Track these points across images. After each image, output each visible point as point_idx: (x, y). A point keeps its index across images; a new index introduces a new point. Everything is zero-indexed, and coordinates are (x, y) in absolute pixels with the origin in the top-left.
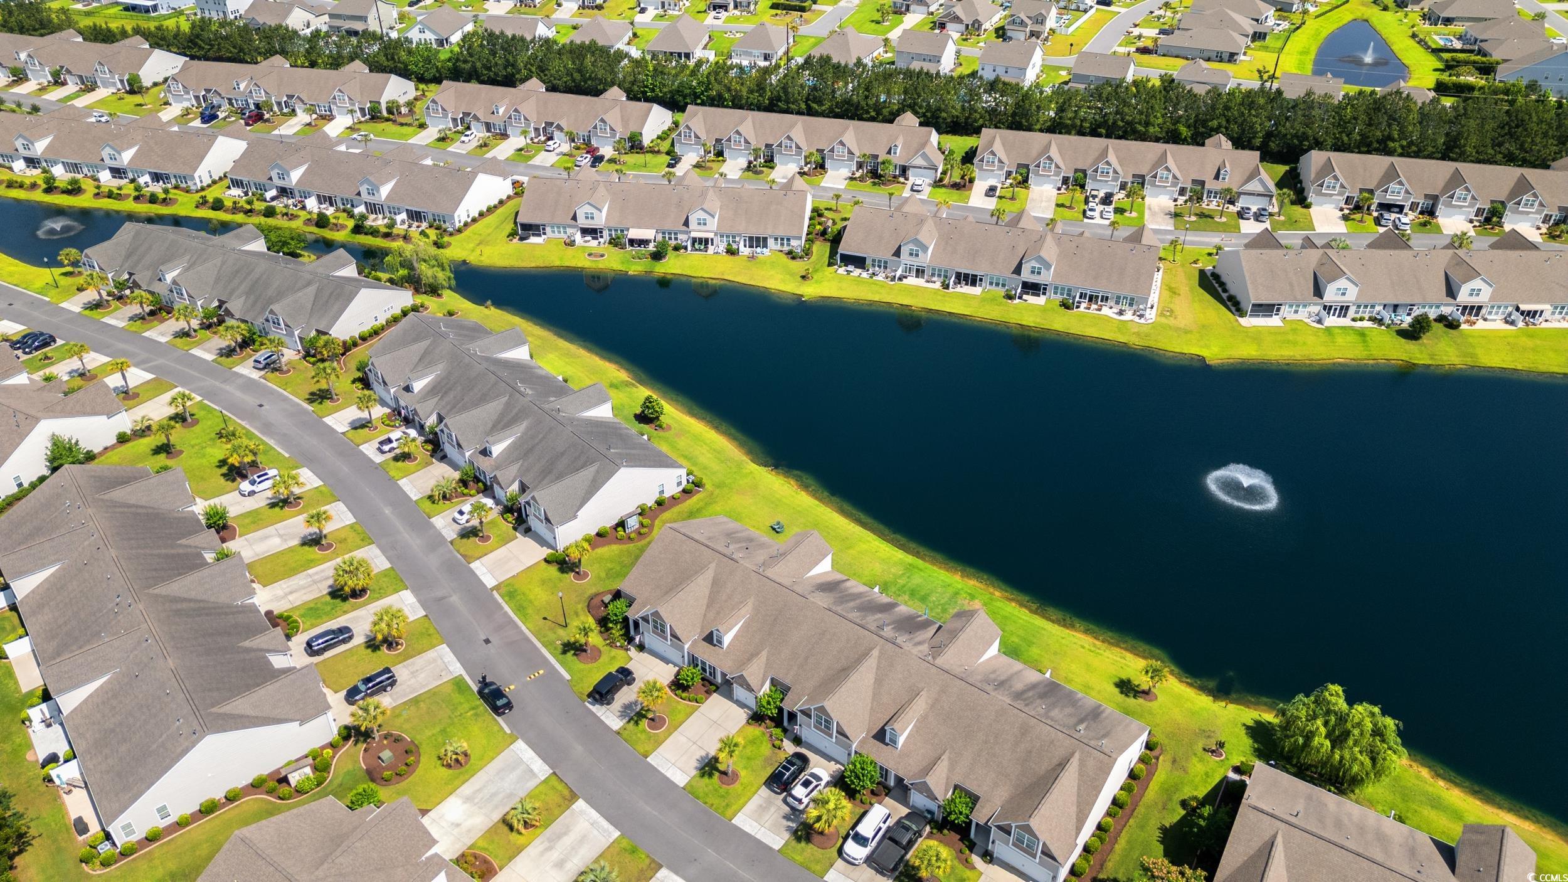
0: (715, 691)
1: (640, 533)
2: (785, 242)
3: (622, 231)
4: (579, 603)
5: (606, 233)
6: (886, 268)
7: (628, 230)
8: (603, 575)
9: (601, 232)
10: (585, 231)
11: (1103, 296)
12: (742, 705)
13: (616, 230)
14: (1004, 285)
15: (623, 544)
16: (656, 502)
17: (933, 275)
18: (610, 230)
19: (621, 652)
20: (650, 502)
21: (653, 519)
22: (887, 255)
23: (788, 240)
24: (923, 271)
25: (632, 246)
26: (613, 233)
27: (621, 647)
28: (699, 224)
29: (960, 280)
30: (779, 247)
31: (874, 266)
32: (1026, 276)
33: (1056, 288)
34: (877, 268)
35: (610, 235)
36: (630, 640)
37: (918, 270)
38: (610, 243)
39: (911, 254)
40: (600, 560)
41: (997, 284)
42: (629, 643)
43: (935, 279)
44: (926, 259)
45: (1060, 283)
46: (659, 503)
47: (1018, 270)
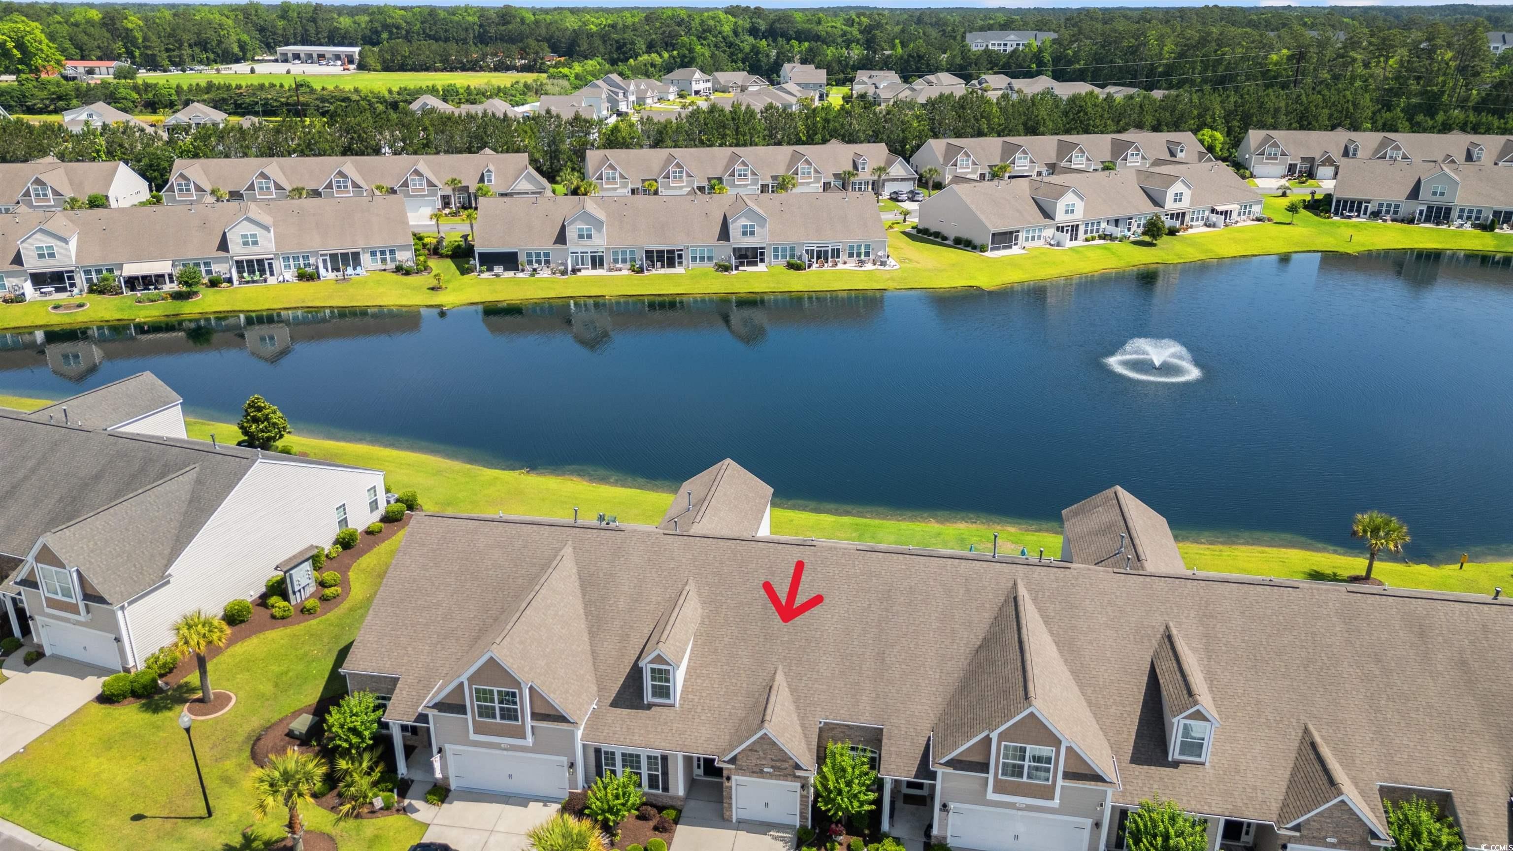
0: (676, 822)
1: (324, 599)
2: (388, 256)
3: (110, 271)
4: (225, 757)
5: (80, 279)
6: (547, 262)
7: (120, 267)
8: (267, 688)
9: (71, 278)
10: (38, 280)
11: (833, 250)
12: (761, 827)
13: (98, 272)
14: (710, 259)
15: (292, 624)
16: (337, 542)
17: (616, 261)
18: (88, 272)
19: (394, 821)
20: (326, 542)
21: (344, 570)
22: (546, 244)
23: (392, 252)
24: (601, 259)
25: (133, 289)
26: (94, 276)
27: (387, 808)
28: (246, 244)
29: (652, 261)
30: (379, 265)
31: (530, 262)
32: (738, 240)
33: (776, 250)
34: (536, 265)
35: (89, 280)
36: (403, 788)
37: (593, 259)
38: (91, 291)
39: (581, 237)
40: (247, 665)
41: (702, 259)
42: (402, 795)
43: (620, 265)
44: (600, 242)
45: (780, 241)
46: (346, 543)
47: (724, 234)
